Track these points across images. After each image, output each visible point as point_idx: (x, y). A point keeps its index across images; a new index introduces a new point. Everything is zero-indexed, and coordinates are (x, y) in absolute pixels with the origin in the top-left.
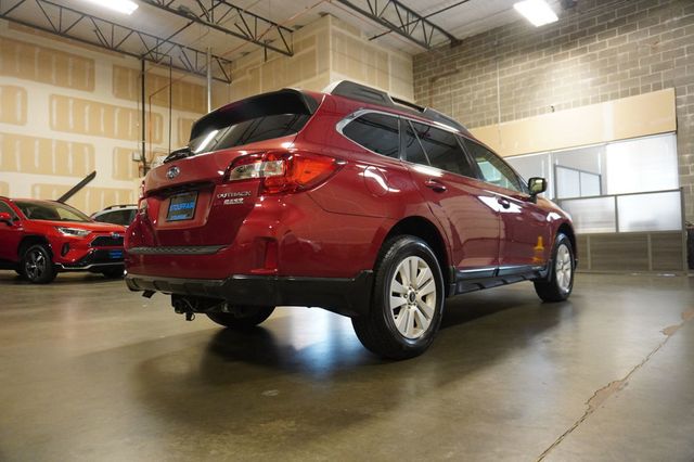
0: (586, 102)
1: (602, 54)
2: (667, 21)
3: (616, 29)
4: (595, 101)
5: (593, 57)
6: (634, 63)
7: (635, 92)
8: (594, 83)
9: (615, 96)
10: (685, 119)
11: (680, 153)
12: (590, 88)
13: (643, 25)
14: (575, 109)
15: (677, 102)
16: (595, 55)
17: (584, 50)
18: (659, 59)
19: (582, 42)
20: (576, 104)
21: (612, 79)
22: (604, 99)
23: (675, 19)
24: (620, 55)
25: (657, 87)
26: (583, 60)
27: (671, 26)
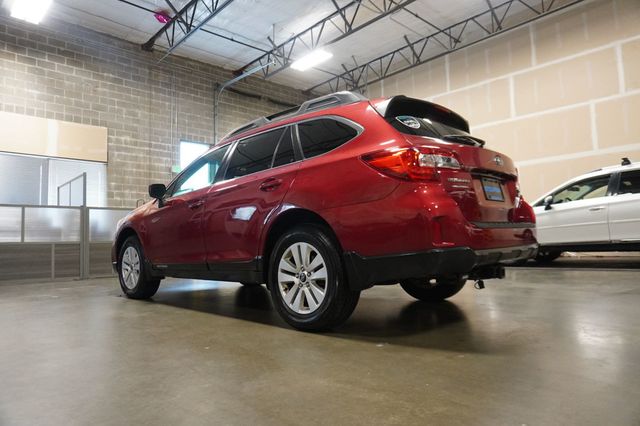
0: (30, 112)
1: (50, 74)
2: (105, 74)
3: (66, 58)
4: (41, 114)
5: (42, 73)
6: (78, 95)
7: (77, 120)
8: (40, 98)
9: (60, 117)
10: (113, 155)
11: (109, 180)
12: (35, 100)
13: (88, 67)
14: (18, 115)
15: (109, 140)
16: (43, 71)
17: (32, 61)
18: (97, 101)
19: (31, 52)
20: (19, 110)
21: (58, 101)
22: (50, 116)
23: (111, 75)
24: (67, 82)
25: (95, 123)
26: (31, 70)
27: (107, 79)
